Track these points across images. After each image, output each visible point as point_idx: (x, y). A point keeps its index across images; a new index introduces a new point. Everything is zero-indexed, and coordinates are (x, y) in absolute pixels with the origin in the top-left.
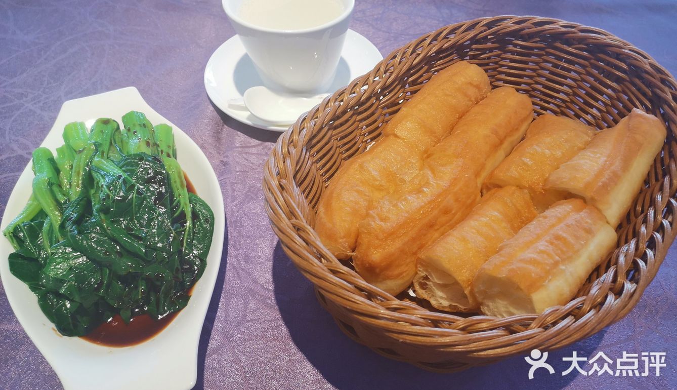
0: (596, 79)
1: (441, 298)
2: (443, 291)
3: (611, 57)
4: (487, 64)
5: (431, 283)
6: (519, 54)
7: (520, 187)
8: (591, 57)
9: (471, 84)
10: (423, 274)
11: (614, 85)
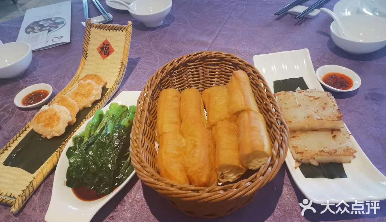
0: (210, 68)
1: (232, 176)
2: (231, 174)
3: (210, 59)
4: (170, 85)
5: (225, 174)
6: (178, 75)
7: (222, 120)
8: (204, 62)
9: (174, 96)
10: (221, 173)
11: (217, 67)
